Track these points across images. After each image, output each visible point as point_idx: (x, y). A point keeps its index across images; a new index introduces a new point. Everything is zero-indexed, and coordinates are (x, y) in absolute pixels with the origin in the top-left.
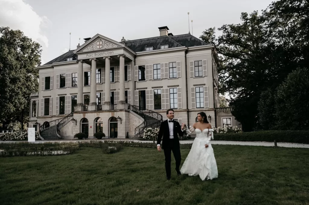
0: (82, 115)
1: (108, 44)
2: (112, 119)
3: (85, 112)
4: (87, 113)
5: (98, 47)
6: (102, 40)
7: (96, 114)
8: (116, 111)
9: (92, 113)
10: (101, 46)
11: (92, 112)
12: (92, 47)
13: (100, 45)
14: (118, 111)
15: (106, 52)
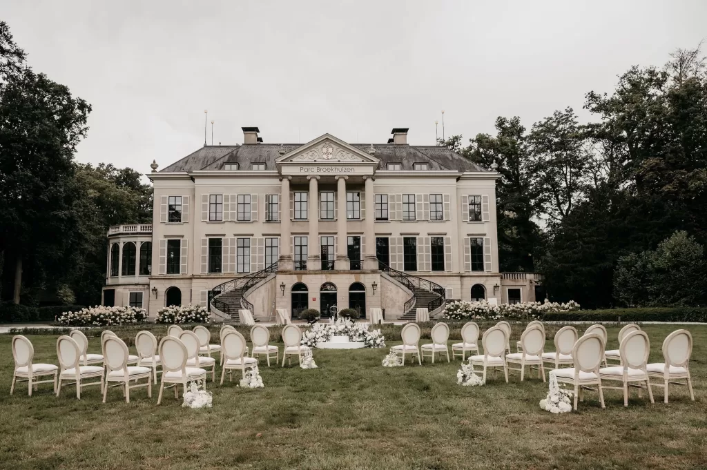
0: (295, 277)
1: (344, 153)
2: (357, 286)
3: (302, 271)
4: (306, 274)
5: (325, 156)
6: (331, 145)
7: (324, 276)
8: (364, 273)
9: (315, 274)
10: (330, 156)
11: (315, 272)
12: (312, 156)
13: (328, 153)
14: (368, 273)
15: (340, 168)
